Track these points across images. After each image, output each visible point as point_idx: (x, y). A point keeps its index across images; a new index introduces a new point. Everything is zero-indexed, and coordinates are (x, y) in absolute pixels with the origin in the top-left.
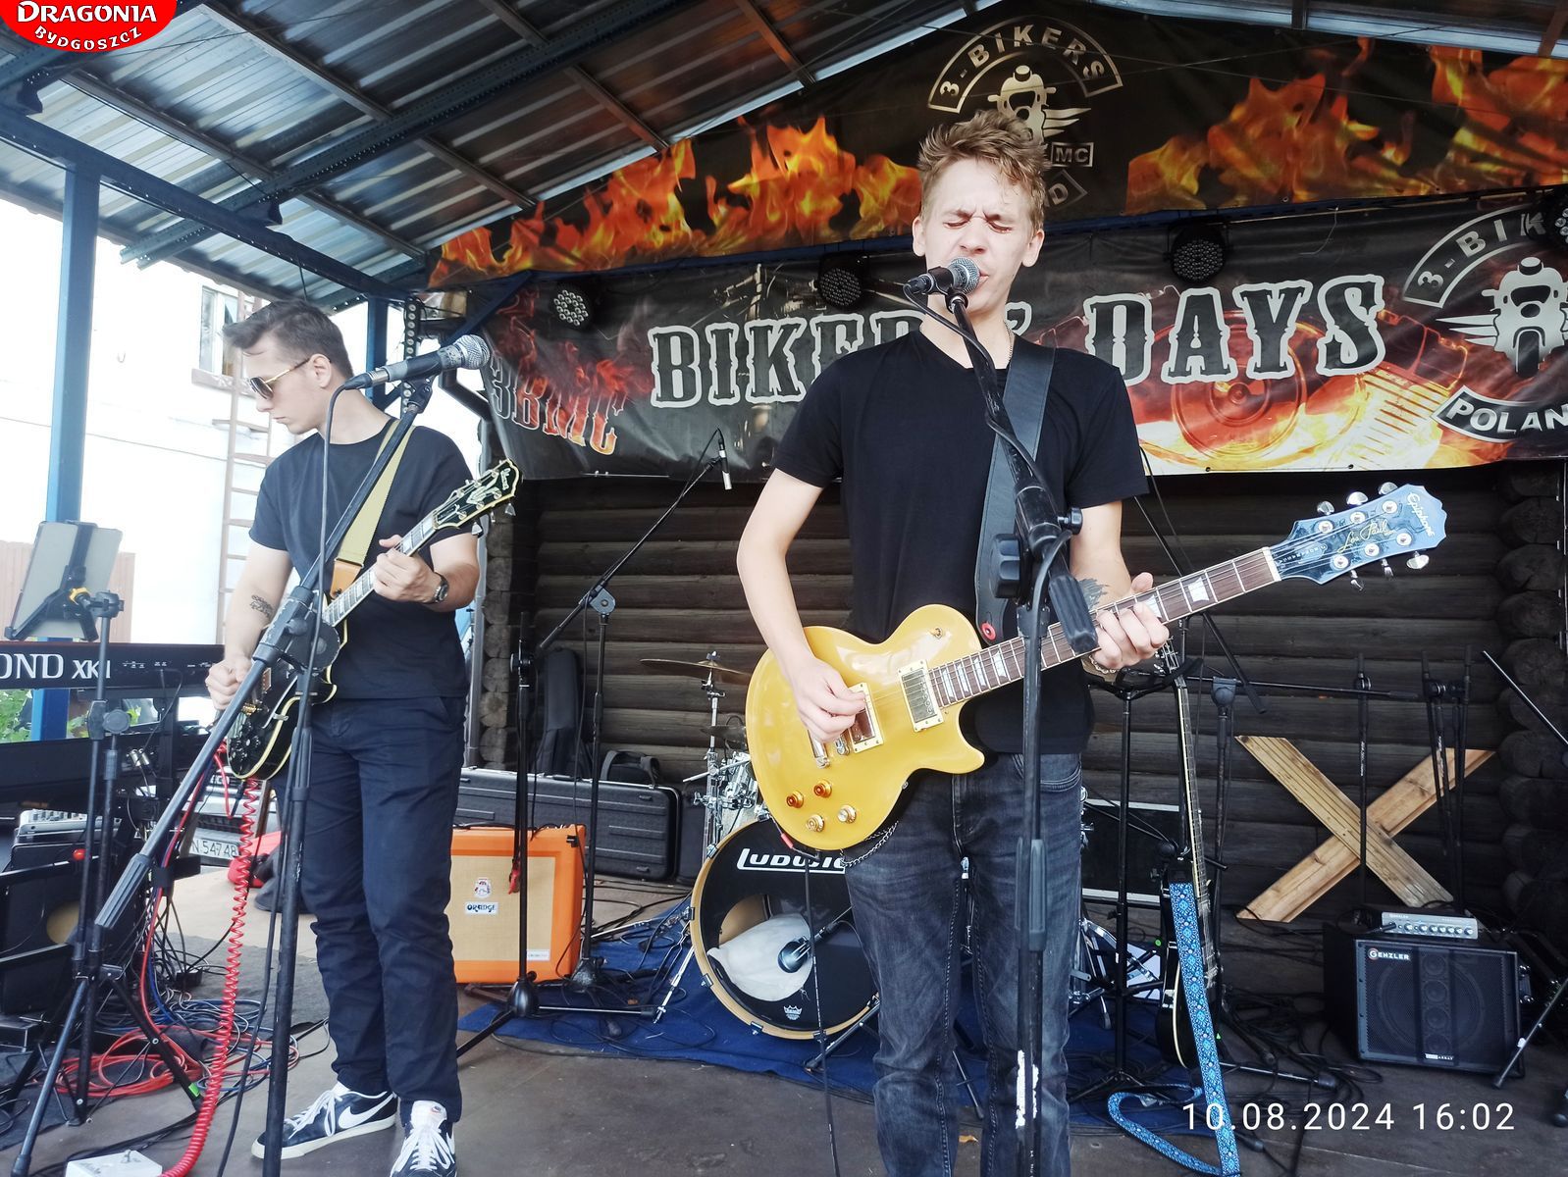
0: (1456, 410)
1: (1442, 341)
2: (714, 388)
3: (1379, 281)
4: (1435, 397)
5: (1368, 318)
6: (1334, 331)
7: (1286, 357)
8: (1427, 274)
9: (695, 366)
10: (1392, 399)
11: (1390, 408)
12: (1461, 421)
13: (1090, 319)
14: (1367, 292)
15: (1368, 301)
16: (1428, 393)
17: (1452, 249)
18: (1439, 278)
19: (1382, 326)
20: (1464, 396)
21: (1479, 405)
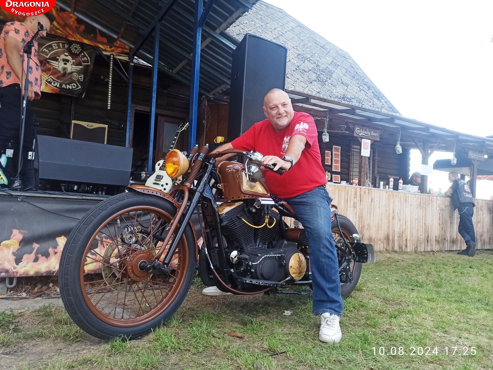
1: (47, 65)
4: (45, 76)
8: (45, 49)
12: (50, 83)
17: (51, 46)
18: (48, 51)
20: (51, 78)
21: (54, 80)
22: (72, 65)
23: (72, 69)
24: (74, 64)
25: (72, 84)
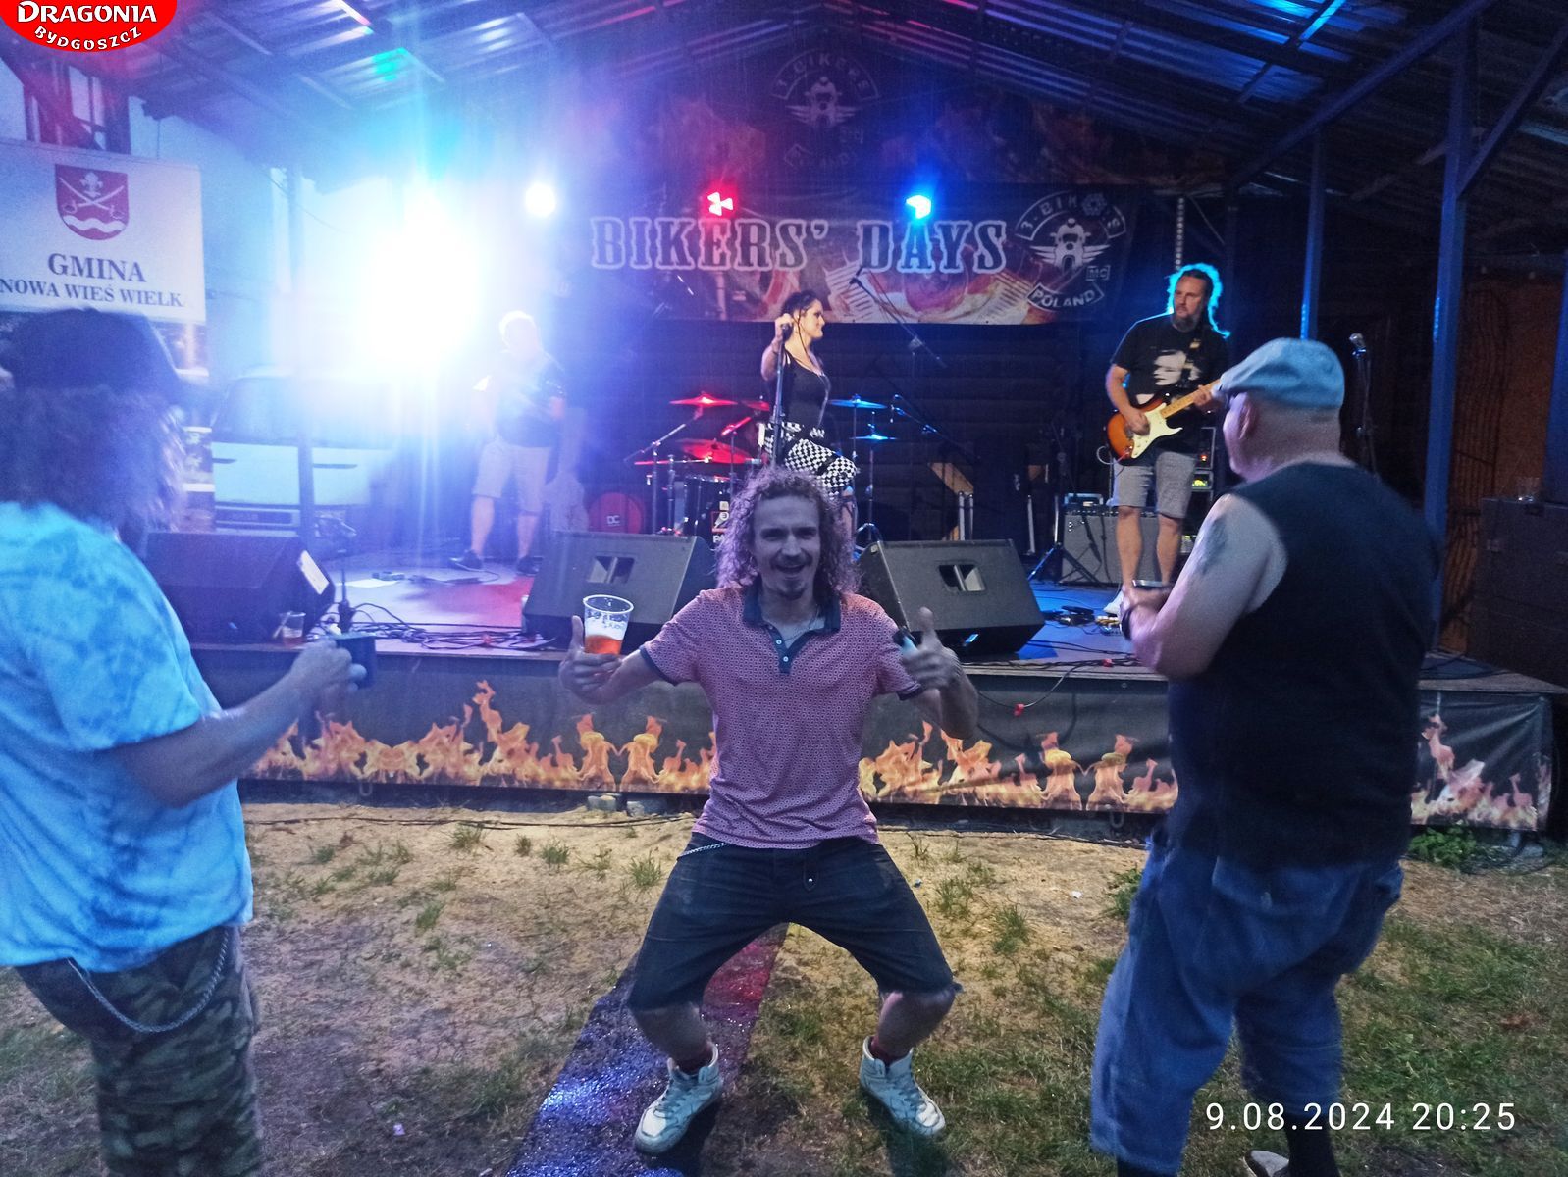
0: (1035, 295)
1: (1031, 259)
2: (634, 258)
3: (1003, 224)
5: (998, 243)
6: (982, 249)
7: (959, 261)
8: (1026, 223)
9: (622, 243)
10: (1008, 288)
11: (1006, 293)
12: (1037, 300)
13: (860, 233)
14: (998, 228)
15: (998, 235)
16: (1023, 285)
17: (1037, 210)
18: (1031, 225)
19: (1005, 249)
20: (1040, 288)
21: (1046, 293)
22: (1084, 245)
23: (1086, 255)
24: (1089, 242)
25: (1086, 293)
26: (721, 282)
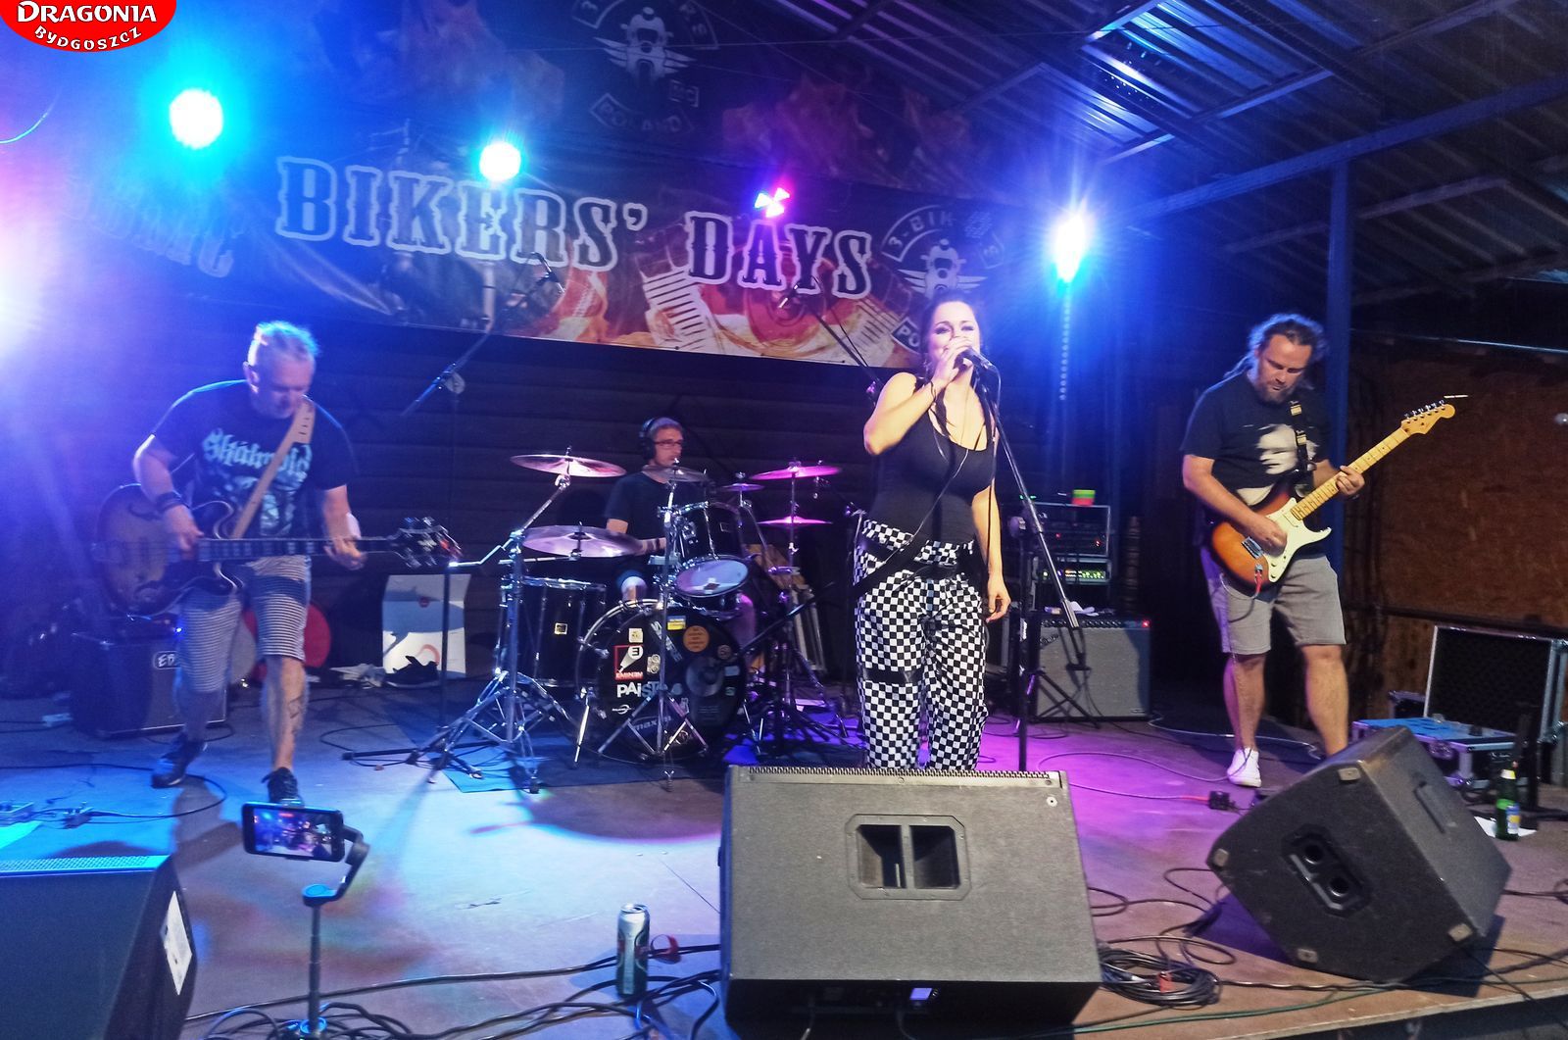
0: (901, 332)
1: (900, 285)
2: (350, 228)
3: (868, 238)
4: (894, 322)
5: (862, 261)
6: (843, 267)
7: (815, 280)
8: (893, 239)
9: (331, 202)
10: (871, 320)
11: (869, 326)
12: (902, 338)
14: (862, 241)
16: (889, 318)
17: (906, 225)
18: (898, 242)
20: (907, 324)
21: (913, 330)
23: (960, 286)
24: (965, 271)
26: (489, 278)
